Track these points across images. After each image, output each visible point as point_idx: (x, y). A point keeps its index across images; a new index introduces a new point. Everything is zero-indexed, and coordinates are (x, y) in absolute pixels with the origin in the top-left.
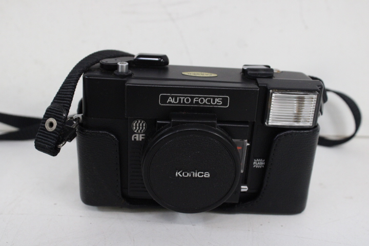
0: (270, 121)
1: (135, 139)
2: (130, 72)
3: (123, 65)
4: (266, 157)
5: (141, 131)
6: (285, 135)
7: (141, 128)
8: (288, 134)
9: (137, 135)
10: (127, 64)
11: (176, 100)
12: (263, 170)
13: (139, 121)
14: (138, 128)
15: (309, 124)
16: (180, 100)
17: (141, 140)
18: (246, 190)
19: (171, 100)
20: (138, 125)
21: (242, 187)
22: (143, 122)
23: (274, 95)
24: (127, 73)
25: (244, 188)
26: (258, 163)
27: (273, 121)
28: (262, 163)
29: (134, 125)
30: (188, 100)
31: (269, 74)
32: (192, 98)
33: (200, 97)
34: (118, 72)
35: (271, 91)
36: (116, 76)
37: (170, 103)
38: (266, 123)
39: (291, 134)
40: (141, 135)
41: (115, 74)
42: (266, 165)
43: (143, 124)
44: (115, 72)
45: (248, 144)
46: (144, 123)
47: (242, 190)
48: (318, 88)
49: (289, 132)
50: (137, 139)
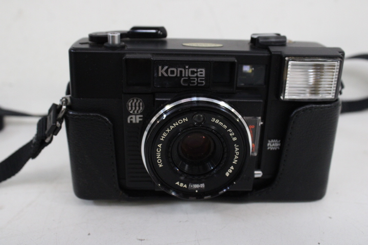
0: (286, 94)
1: (131, 121)
3: (114, 36)
4: (281, 136)
5: (138, 112)
6: (304, 110)
7: (137, 108)
8: (307, 109)
9: (134, 116)
10: (119, 34)
12: (279, 153)
13: (135, 101)
14: (134, 108)
15: (331, 96)
17: (138, 122)
18: (260, 176)
20: (133, 104)
21: (256, 172)
22: (139, 101)
23: (290, 63)
24: (119, 44)
25: (258, 174)
26: (273, 145)
27: (289, 94)
28: (277, 145)
29: (130, 105)
31: (283, 42)
34: (108, 44)
35: (287, 58)
36: (106, 48)
38: (282, 98)
39: (310, 109)
40: (138, 116)
42: (281, 147)
43: (139, 104)
44: (105, 44)
45: (262, 123)
46: (141, 101)
47: (256, 176)
49: (308, 106)
50: (134, 121)
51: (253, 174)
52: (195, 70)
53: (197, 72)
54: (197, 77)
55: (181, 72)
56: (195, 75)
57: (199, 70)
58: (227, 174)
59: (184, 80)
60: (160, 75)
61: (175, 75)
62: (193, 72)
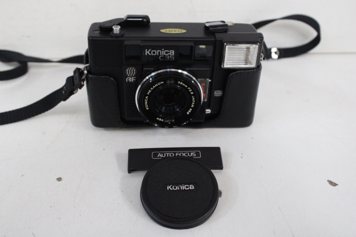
0: (225, 65)
1: (128, 81)
2: (122, 33)
3: (117, 29)
4: (223, 88)
5: (132, 75)
6: (236, 74)
7: (132, 73)
8: (238, 73)
9: (130, 78)
10: (119, 27)
11: (163, 155)
12: (221, 98)
13: (131, 68)
14: (130, 73)
15: (253, 65)
16: (166, 155)
17: (132, 81)
18: (209, 112)
19: (160, 155)
20: (130, 71)
21: (207, 110)
23: (227, 47)
24: (120, 34)
25: (208, 111)
26: (218, 93)
27: (227, 64)
28: (220, 93)
29: (127, 71)
30: (172, 155)
31: (225, 29)
32: (175, 153)
33: (180, 153)
34: (113, 33)
35: (225, 44)
36: (112, 37)
37: (160, 157)
38: (222, 66)
39: (240, 73)
40: (132, 78)
41: (111, 35)
42: (223, 95)
43: (133, 70)
44: (111, 34)
45: (210, 81)
47: (207, 113)
48: (259, 40)
50: (130, 81)
51: (205, 111)
52: (168, 51)
53: (169, 52)
54: (169, 55)
55: (159, 52)
56: (168, 54)
57: (170, 51)
58: (188, 113)
59: (161, 57)
60: (146, 54)
61: (155, 54)
62: (167, 53)
